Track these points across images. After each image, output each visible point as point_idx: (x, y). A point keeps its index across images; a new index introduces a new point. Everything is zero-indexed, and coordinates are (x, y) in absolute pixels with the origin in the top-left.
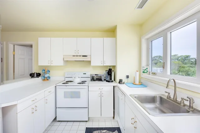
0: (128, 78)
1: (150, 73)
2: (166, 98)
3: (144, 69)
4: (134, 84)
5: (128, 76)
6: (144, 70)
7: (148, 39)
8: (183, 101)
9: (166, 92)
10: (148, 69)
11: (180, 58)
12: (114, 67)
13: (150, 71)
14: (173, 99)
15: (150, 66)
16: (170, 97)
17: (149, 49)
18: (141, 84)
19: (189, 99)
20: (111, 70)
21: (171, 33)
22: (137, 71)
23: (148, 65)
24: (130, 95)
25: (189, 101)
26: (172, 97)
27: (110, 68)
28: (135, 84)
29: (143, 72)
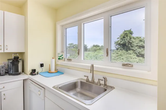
0: (43, 66)
1: (65, 59)
2: (85, 81)
3: (60, 55)
4: (50, 72)
5: (43, 64)
6: (60, 57)
7: (62, 26)
8: (99, 81)
9: (85, 76)
10: (63, 55)
11: (74, 46)
12: (22, 54)
13: (65, 57)
14: (91, 81)
15: (65, 52)
16: (88, 80)
17: (64, 37)
18: (57, 71)
19: (104, 79)
20: (18, 58)
21: (84, 24)
22: (53, 58)
23: (62, 52)
24: (54, 87)
25: (104, 81)
26: (90, 79)
27: (15, 55)
28: (52, 72)
29: (59, 59)
